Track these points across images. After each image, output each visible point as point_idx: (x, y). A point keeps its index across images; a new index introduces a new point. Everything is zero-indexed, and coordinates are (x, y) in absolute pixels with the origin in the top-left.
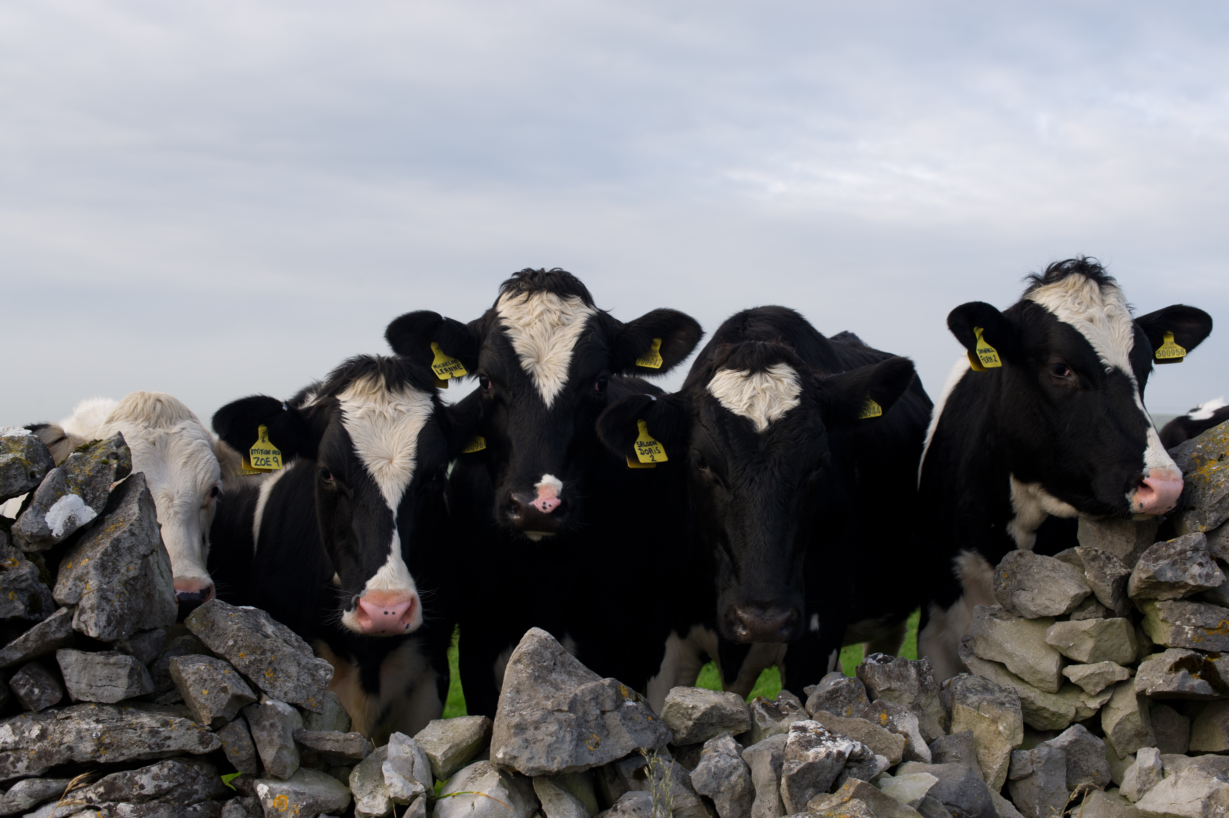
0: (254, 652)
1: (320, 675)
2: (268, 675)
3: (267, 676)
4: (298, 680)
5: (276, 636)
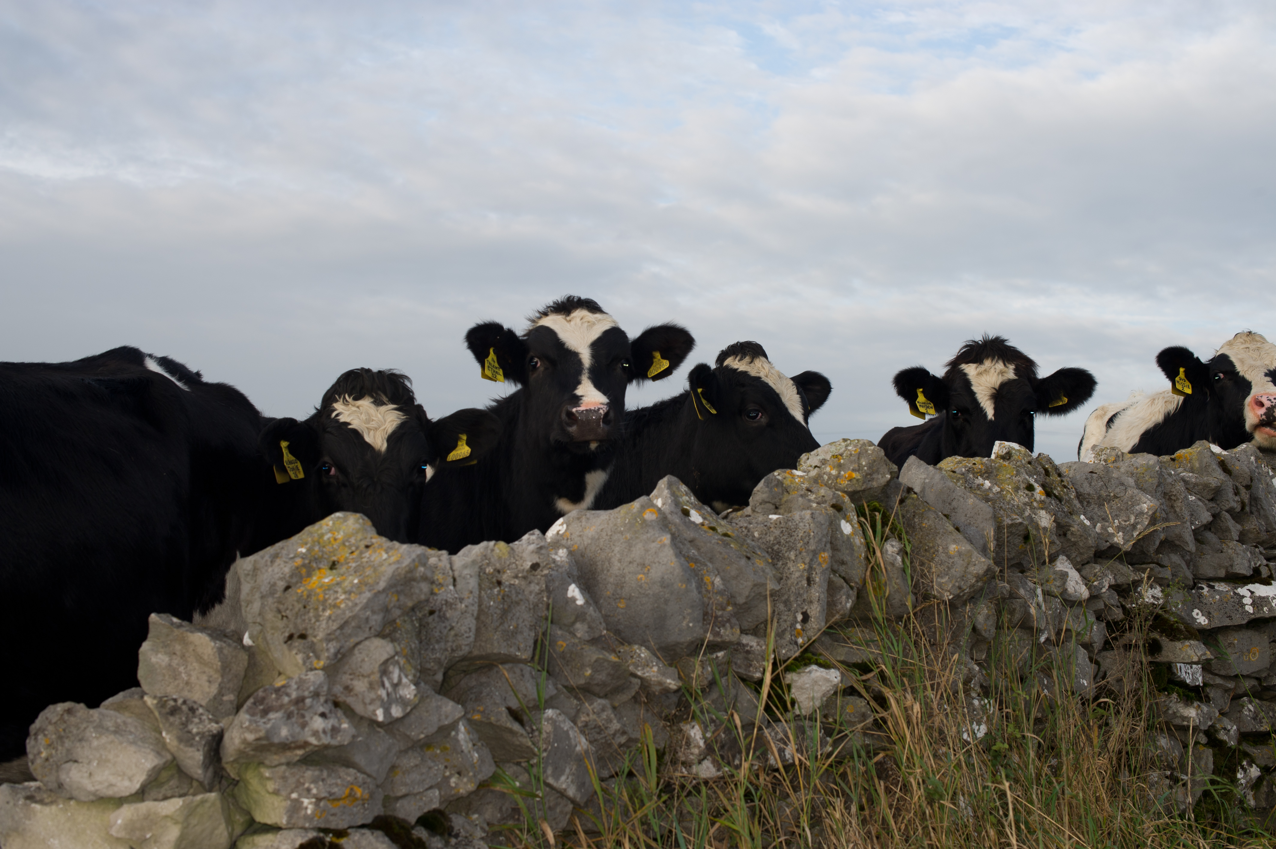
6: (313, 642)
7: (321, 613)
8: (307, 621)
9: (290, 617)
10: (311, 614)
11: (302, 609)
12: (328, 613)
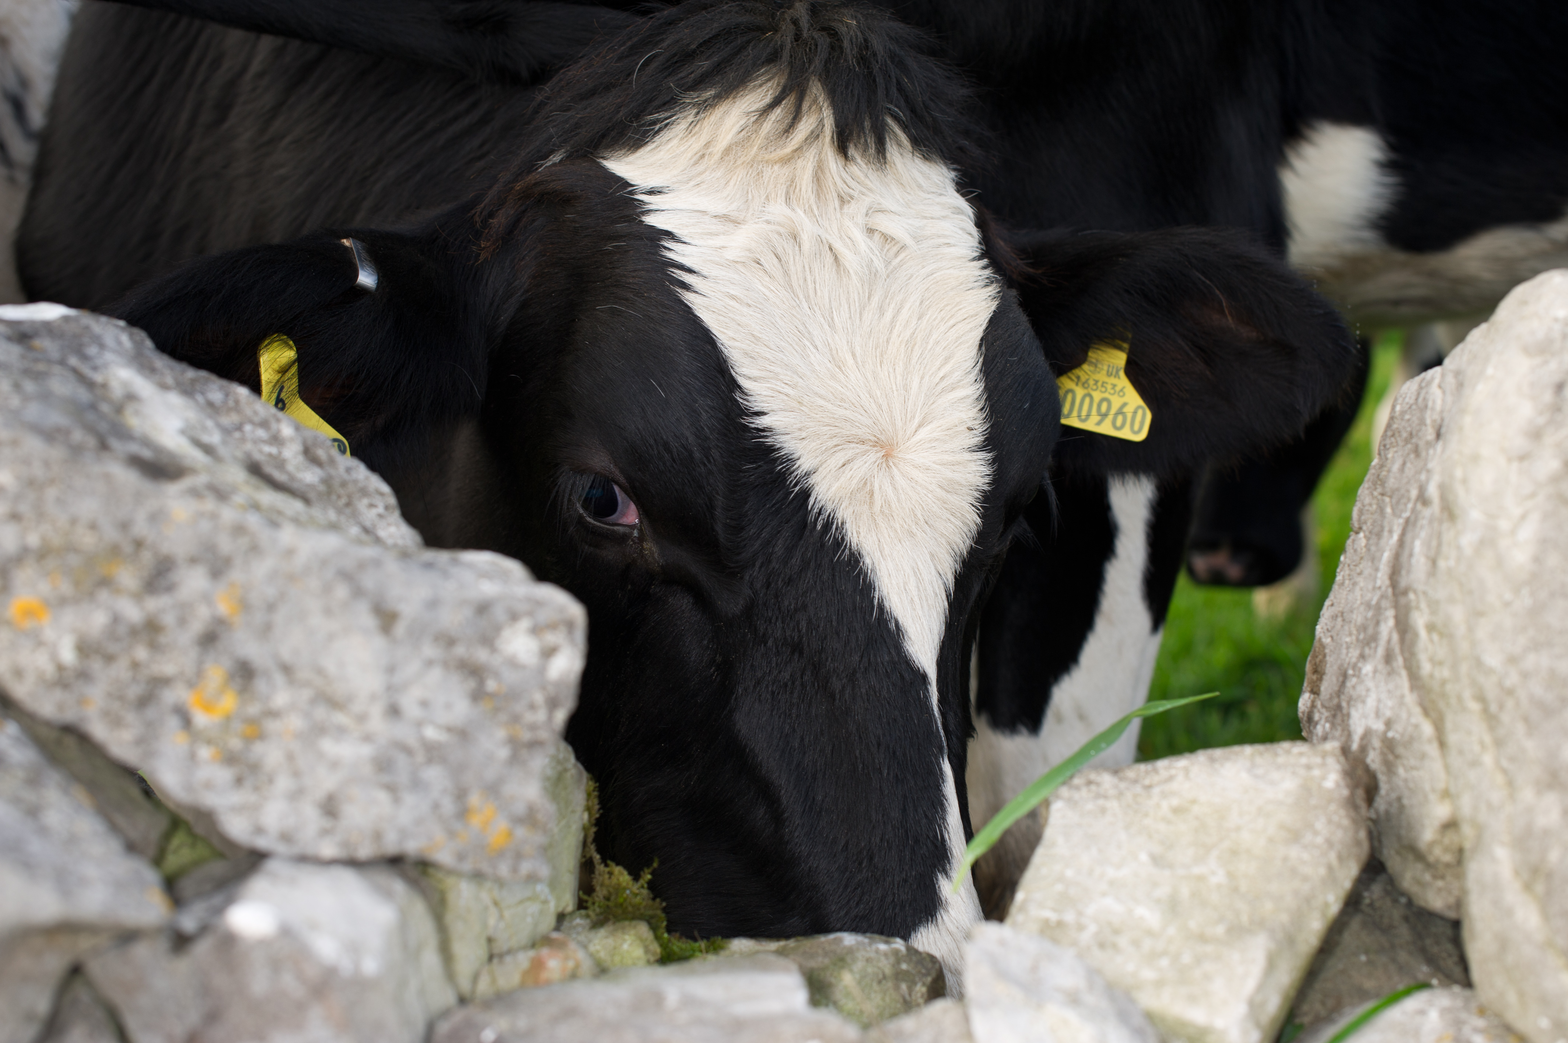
0: (106, 582)
1: (513, 663)
2: (208, 707)
3: (201, 719)
4: (394, 711)
5: (208, 449)
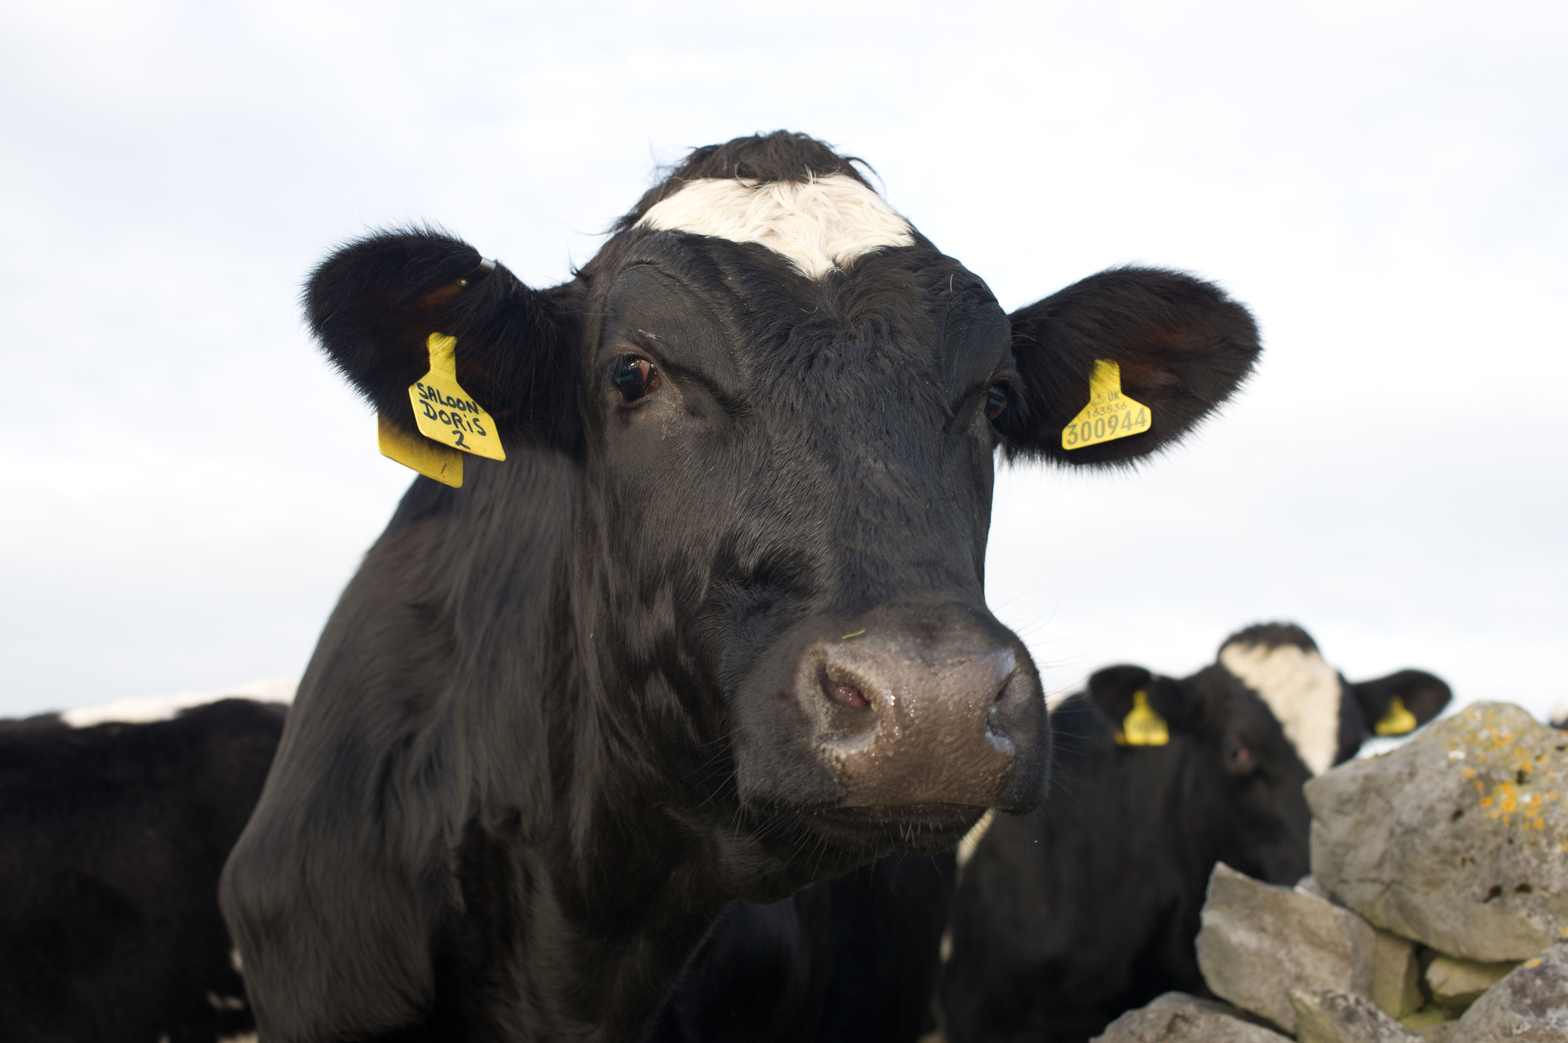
6: (1542, 897)
7: (1546, 850)
8: (1523, 864)
9: (1479, 859)
10: (1527, 852)
11: (1506, 846)
12: (1558, 849)
